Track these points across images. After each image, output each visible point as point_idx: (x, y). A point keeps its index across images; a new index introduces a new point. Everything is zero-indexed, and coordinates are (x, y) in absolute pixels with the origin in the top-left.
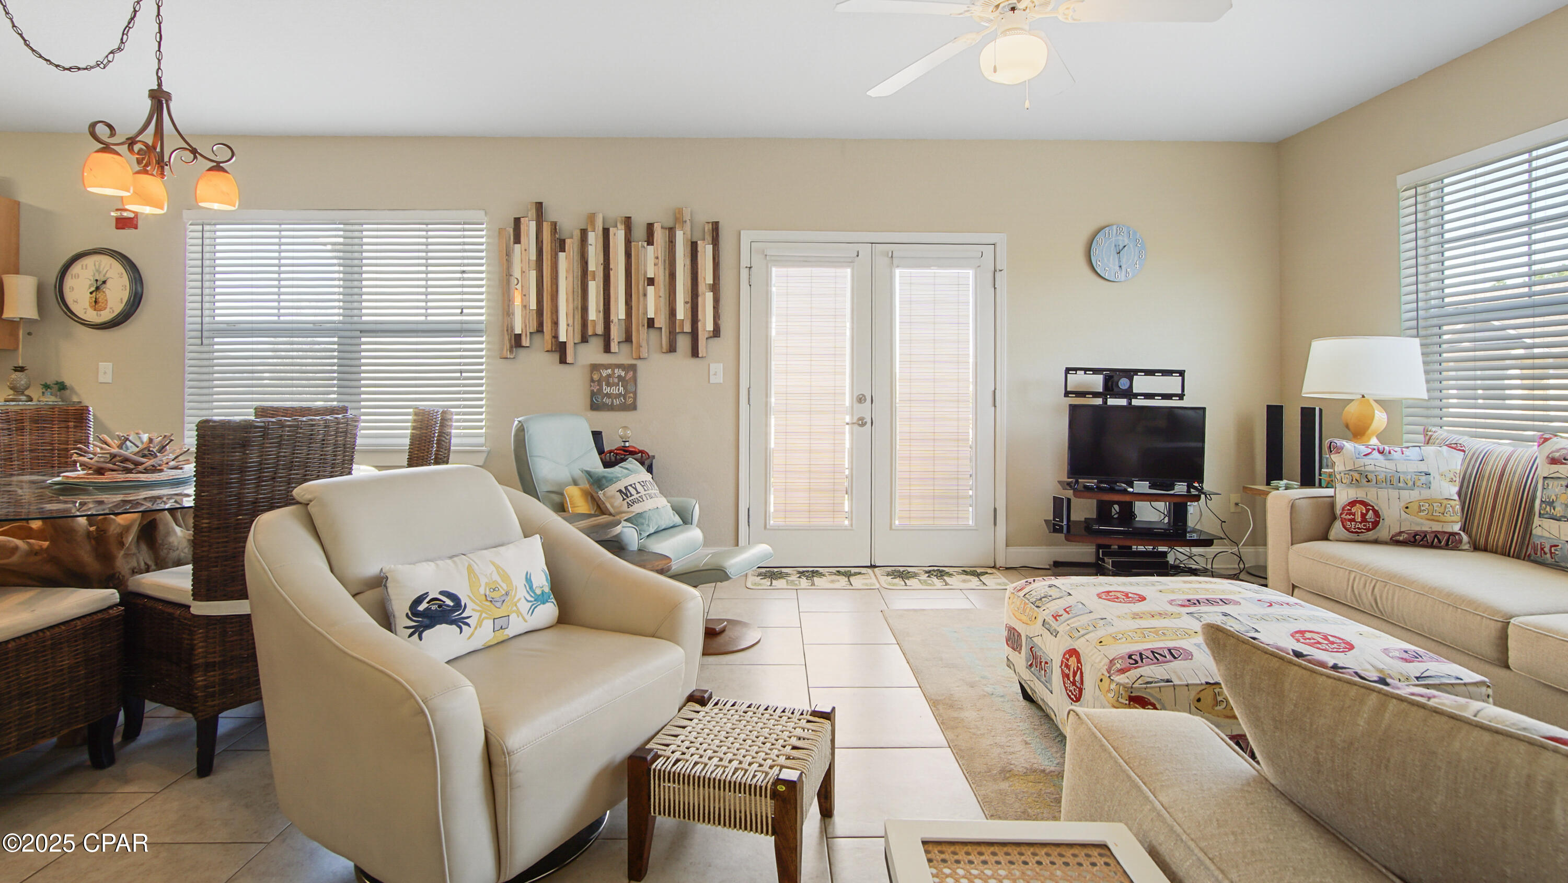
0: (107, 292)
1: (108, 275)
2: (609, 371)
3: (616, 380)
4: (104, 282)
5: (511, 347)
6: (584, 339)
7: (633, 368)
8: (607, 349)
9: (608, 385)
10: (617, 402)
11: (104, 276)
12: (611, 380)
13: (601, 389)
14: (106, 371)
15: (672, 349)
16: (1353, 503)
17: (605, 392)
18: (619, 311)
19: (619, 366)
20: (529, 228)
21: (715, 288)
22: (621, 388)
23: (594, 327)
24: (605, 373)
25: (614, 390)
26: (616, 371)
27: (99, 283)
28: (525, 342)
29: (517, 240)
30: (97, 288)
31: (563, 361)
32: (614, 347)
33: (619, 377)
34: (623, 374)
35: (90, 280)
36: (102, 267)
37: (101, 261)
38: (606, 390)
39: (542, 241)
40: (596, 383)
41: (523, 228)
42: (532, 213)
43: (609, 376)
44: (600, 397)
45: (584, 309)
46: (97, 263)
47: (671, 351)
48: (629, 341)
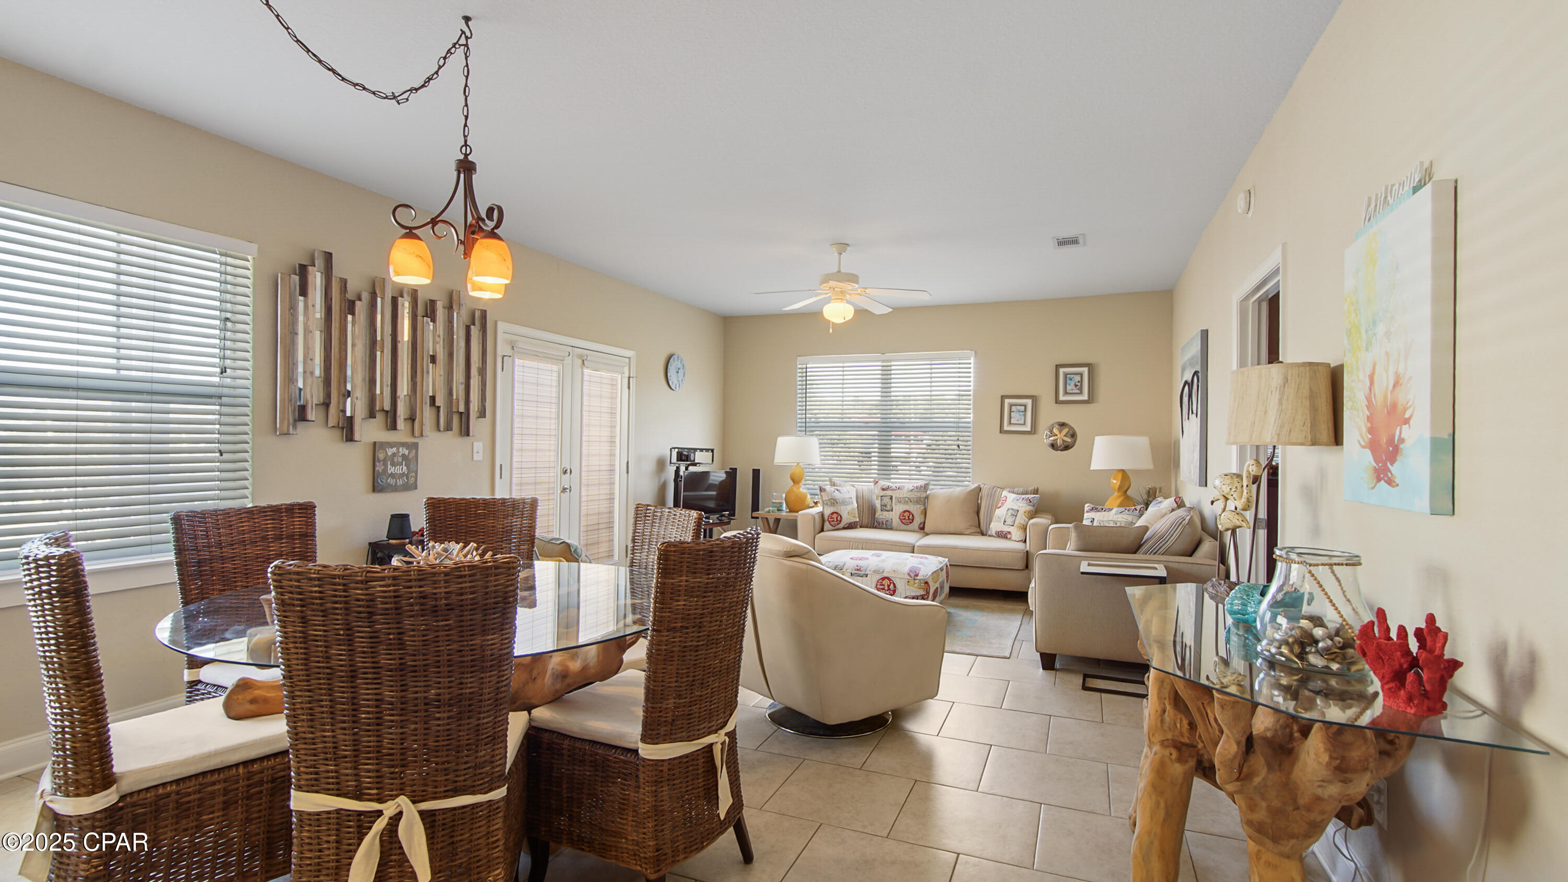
2: (395, 449)
3: (400, 460)
5: (295, 421)
6: (372, 415)
7: (415, 446)
8: (393, 427)
9: (393, 464)
10: (400, 482)
12: (396, 459)
13: (385, 470)
15: (449, 428)
16: (832, 514)
17: (389, 472)
18: (404, 389)
19: (403, 444)
20: (316, 279)
21: (482, 371)
22: (405, 468)
23: (382, 402)
24: (390, 451)
25: (398, 470)
26: (401, 449)
28: (311, 415)
29: (304, 292)
31: (349, 437)
32: (401, 424)
33: (403, 455)
34: (407, 452)
38: (391, 470)
39: (331, 299)
40: (382, 463)
41: (310, 278)
42: (320, 262)
43: (394, 455)
44: (384, 477)
45: (372, 382)
47: (448, 430)
48: (412, 419)
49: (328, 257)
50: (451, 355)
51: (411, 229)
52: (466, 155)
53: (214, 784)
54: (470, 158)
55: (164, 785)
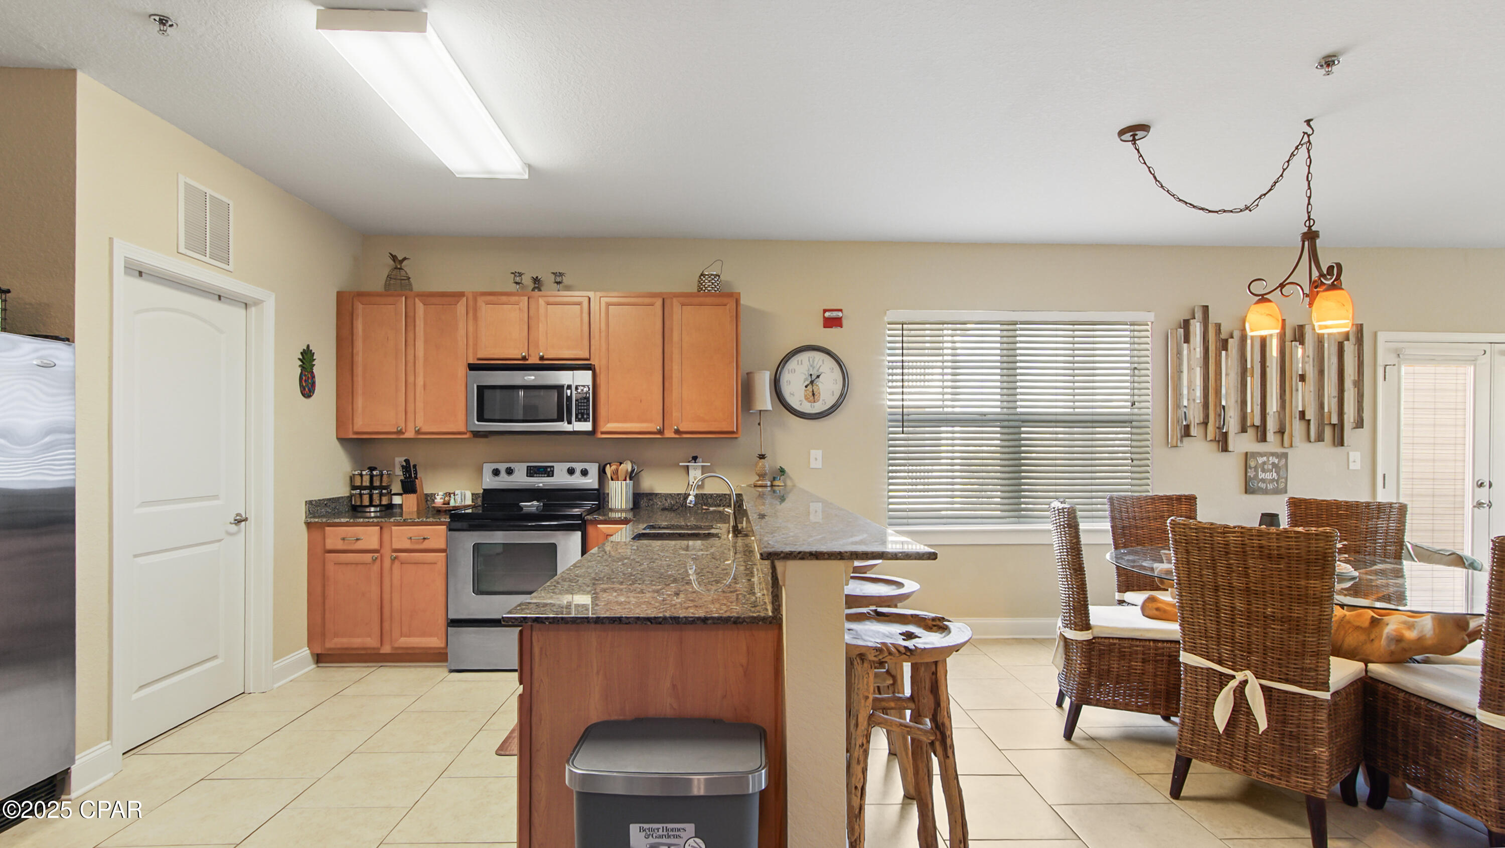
0: (820, 385)
1: (821, 370)
2: (1265, 459)
3: (1270, 467)
4: (818, 377)
5: (1182, 437)
6: (1244, 430)
7: (1285, 455)
8: (1263, 439)
9: (1263, 471)
10: (1270, 486)
11: (818, 371)
12: (1266, 467)
13: (1257, 475)
14: (816, 458)
15: (1320, 438)
17: (1260, 477)
18: (1273, 405)
19: (1273, 454)
20: (1196, 328)
21: (1359, 383)
22: (1275, 474)
23: (1253, 419)
24: (1261, 460)
25: (1268, 476)
26: (1271, 458)
27: (814, 377)
28: (1193, 431)
29: (1187, 340)
30: (812, 382)
31: (1225, 449)
32: (1270, 436)
33: (1273, 464)
34: (1276, 461)
35: (805, 374)
36: (815, 363)
37: (814, 358)
38: (1261, 475)
39: (1208, 341)
40: (1253, 469)
41: (1192, 328)
42: (1199, 315)
43: (1264, 463)
44: (1256, 481)
45: (1244, 403)
46: (811, 360)
47: (1319, 441)
48: (1281, 432)
49: (1206, 309)
50: (1321, 372)
51: (1262, 295)
52: (1310, 227)
53: (1137, 646)
54: (1313, 228)
55: (1113, 638)
